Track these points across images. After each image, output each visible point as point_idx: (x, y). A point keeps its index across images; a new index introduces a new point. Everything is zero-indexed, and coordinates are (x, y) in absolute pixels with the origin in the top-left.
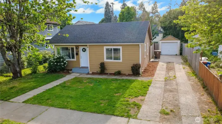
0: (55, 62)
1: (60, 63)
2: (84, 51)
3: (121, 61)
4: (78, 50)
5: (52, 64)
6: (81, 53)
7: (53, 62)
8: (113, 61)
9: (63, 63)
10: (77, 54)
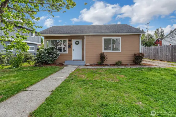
0: (47, 53)
1: (52, 54)
2: (78, 44)
3: (120, 51)
4: (70, 43)
5: (42, 54)
6: (74, 46)
7: (43, 53)
8: (112, 51)
9: (55, 55)
10: (70, 47)
